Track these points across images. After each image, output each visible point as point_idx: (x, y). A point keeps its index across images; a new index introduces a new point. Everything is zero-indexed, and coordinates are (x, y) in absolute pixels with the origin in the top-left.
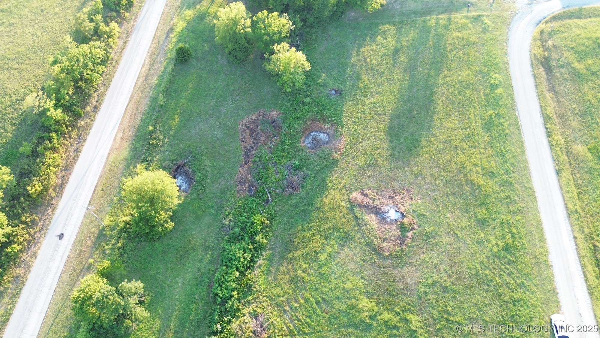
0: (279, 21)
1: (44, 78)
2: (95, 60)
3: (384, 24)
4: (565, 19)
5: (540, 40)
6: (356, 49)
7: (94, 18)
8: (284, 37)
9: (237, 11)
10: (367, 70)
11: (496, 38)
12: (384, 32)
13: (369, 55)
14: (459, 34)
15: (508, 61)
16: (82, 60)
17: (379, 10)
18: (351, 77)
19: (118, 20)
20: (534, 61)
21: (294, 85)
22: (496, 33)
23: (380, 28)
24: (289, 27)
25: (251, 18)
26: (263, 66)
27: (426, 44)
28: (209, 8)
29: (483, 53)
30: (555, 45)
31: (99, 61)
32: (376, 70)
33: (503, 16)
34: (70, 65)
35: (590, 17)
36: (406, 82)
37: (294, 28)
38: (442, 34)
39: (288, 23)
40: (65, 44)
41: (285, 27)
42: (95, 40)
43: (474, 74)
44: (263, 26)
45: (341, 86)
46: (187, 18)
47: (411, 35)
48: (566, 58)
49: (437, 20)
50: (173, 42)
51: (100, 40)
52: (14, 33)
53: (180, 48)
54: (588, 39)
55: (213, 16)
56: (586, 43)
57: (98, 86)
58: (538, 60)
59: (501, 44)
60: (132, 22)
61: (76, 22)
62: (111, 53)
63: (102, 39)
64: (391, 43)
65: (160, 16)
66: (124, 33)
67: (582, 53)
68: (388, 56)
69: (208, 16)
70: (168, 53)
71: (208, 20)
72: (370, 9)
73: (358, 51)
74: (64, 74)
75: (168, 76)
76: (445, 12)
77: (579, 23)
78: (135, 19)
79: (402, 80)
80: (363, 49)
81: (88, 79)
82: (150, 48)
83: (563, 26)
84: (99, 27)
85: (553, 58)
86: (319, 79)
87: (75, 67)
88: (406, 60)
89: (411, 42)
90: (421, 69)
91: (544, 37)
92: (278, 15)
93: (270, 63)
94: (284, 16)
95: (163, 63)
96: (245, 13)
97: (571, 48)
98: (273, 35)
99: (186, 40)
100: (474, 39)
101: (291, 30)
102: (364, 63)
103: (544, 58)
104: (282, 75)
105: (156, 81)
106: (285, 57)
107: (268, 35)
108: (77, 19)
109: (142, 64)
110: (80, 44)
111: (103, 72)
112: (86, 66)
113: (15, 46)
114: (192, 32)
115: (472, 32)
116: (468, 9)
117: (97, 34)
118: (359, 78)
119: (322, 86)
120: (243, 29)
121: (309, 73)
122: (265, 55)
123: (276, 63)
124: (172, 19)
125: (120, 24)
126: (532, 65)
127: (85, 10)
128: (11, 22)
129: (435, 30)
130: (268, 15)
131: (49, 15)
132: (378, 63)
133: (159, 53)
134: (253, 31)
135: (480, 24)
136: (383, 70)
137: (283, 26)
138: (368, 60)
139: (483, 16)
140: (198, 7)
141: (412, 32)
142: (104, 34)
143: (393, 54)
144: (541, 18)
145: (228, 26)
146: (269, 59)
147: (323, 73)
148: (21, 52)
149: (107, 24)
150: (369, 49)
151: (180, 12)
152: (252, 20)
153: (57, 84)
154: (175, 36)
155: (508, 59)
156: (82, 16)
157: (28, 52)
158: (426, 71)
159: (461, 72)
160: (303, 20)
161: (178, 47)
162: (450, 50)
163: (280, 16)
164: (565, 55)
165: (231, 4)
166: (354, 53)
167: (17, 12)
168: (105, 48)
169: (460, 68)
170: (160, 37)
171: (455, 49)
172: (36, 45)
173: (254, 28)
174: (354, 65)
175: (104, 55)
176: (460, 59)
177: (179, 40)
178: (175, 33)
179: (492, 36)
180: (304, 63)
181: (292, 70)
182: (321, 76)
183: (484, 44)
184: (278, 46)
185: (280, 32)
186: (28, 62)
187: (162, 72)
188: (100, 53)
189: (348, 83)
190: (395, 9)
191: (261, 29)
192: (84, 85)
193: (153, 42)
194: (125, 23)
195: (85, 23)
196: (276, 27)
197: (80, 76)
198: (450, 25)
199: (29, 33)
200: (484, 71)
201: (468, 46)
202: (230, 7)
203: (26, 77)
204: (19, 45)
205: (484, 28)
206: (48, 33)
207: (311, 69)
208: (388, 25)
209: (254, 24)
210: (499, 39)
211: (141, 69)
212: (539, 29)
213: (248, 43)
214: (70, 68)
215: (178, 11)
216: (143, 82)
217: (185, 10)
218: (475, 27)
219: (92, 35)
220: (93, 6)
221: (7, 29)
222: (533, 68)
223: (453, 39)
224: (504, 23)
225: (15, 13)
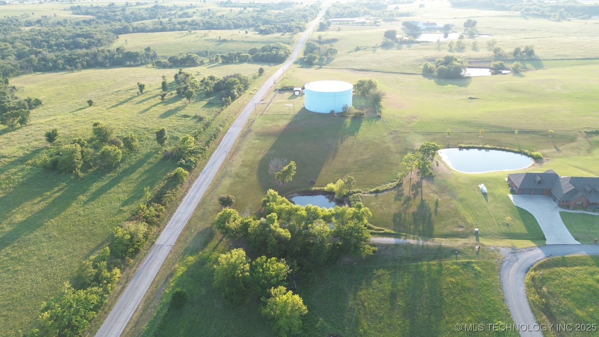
0: (277, 265)
1: (30, 325)
2: (88, 305)
3: (378, 269)
4: (552, 267)
5: (534, 286)
6: (352, 293)
7: (98, 265)
8: (281, 281)
9: (237, 256)
10: (365, 314)
11: (490, 284)
12: (379, 276)
13: (366, 299)
14: (452, 279)
15: (507, 307)
16: (75, 306)
17: (371, 255)
18: (350, 322)
19: (121, 266)
20: (534, 308)
21: (290, 330)
22: (489, 279)
23: (375, 272)
24: (286, 271)
25: (250, 263)
26: (259, 309)
27: (422, 289)
28: (210, 254)
29: (480, 299)
30: (550, 292)
31: (92, 307)
32: (375, 315)
33: (491, 264)
34: (61, 312)
35: (575, 266)
36: (408, 328)
37: (291, 272)
38: (436, 279)
39: (285, 267)
40: (63, 290)
41: (282, 271)
42: (93, 286)
43: (476, 320)
44: (261, 270)
45: (339, 331)
46: (189, 264)
47: (405, 280)
48: (565, 305)
49: (429, 266)
50: (171, 286)
51: (99, 286)
52: (16, 279)
53: (177, 293)
54: (581, 286)
55: (213, 261)
56: (581, 290)
57: (83, 333)
58: (538, 307)
59: (496, 290)
60: (135, 268)
61: (80, 268)
62: (106, 299)
63: (101, 285)
64: (387, 287)
65: (163, 261)
66: (124, 278)
67: (580, 300)
68: (385, 300)
69: (209, 262)
70: (163, 298)
71: (208, 265)
72: (364, 255)
73: (355, 294)
74: (52, 321)
75: (159, 321)
76: (435, 259)
77: (566, 270)
78: (137, 265)
79: (403, 325)
80: (360, 293)
81: (75, 326)
82: (147, 292)
83: (552, 273)
84: (101, 273)
85: (552, 304)
86: (316, 324)
87: (65, 314)
88: (404, 305)
89: (406, 286)
90: (421, 314)
91: (537, 284)
92: (276, 260)
93: (266, 307)
94: (281, 261)
95: (157, 308)
96: (244, 258)
97: (567, 295)
98: (271, 279)
99: (185, 284)
100: (468, 284)
101: (288, 274)
102: (362, 307)
103: (543, 305)
104: (278, 319)
105: (146, 327)
106: (282, 300)
107: (266, 278)
108: (82, 266)
109: (135, 309)
110: (77, 290)
111: (93, 318)
112: (77, 311)
113: (12, 292)
114: (191, 277)
115: (464, 277)
116: (456, 256)
117: (98, 280)
118: (358, 323)
119: (319, 331)
120: (241, 273)
121: (306, 317)
122: (262, 299)
123: (273, 307)
124: (174, 264)
125: (122, 270)
126: (533, 311)
127: (92, 257)
128: (16, 269)
129: (429, 275)
130: (267, 260)
131: (55, 263)
132: (376, 308)
133: (154, 298)
134: (251, 275)
135: (471, 270)
136: (382, 315)
137: (281, 270)
138: (366, 304)
139: (472, 263)
140: (201, 253)
141: (406, 276)
142: (104, 280)
143: (390, 298)
144: (528, 266)
145: (227, 271)
146: (265, 303)
147: (321, 317)
148: (15, 299)
149: (110, 270)
150: (366, 292)
151: (183, 258)
152: (251, 265)
153: (41, 332)
154: (173, 281)
155: (508, 305)
156: (88, 263)
157: (22, 298)
158: (426, 317)
159: (462, 318)
160: (300, 265)
161: (175, 291)
162: (447, 295)
163: (278, 261)
164: (564, 302)
165: (232, 251)
166: (351, 297)
167: (25, 260)
168: (101, 293)
169: (460, 313)
170: (158, 281)
171: (451, 294)
172: (34, 291)
173: (252, 272)
174: (352, 309)
175: (99, 300)
176: (459, 304)
177: (178, 284)
178: (174, 278)
179: (485, 282)
180: (300, 306)
181: (288, 314)
182: (318, 321)
183: (480, 289)
184: (275, 289)
185: (277, 276)
186: (18, 308)
187: (154, 318)
188: (94, 299)
189: (347, 328)
190: (387, 255)
191: (259, 272)
192: (69, 332)
193: (151, 286)
194: (128, 269)
195: (88, 270)
196: (274, 271)
197: (68, 323)
198: (442, 270)
199: (30, 279)
200: (486, 317)
201: (464, 291)
202: (231, 253)
203: (11, 325)
204: (16, 291)
205: (476, 274)
206: (49, 279)
207: (308, 313)
208: (382, 270)
209: (253, 269)
210: (493, 285)
211: (133, 314)
212: (529, 276)
213: (245, 287)
214: (59, 315)
215: (181, 257)
216: (132, 329)
217: (188, 256)
218: (467, 273)
219: (92, 281)
220: (101, 253)
221: (10, 276)
222: (535, 315)
223: (448, 284)
224: (493, 269)
225: (23, 260)
